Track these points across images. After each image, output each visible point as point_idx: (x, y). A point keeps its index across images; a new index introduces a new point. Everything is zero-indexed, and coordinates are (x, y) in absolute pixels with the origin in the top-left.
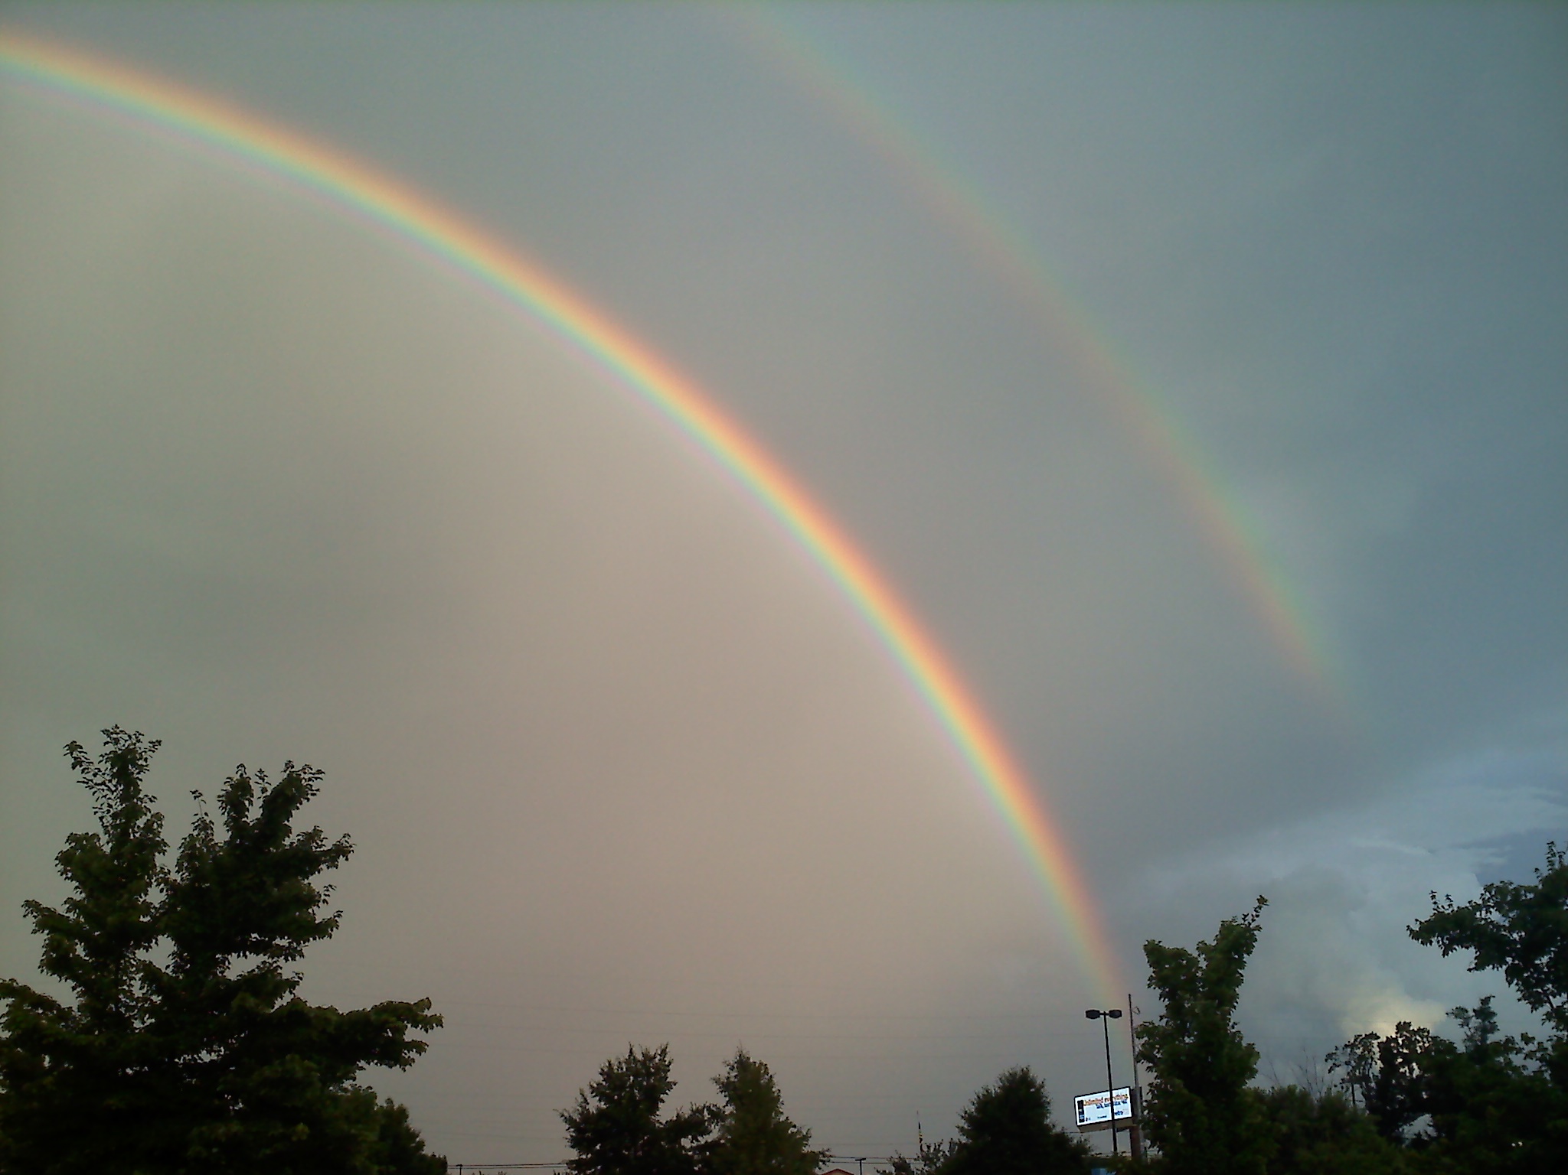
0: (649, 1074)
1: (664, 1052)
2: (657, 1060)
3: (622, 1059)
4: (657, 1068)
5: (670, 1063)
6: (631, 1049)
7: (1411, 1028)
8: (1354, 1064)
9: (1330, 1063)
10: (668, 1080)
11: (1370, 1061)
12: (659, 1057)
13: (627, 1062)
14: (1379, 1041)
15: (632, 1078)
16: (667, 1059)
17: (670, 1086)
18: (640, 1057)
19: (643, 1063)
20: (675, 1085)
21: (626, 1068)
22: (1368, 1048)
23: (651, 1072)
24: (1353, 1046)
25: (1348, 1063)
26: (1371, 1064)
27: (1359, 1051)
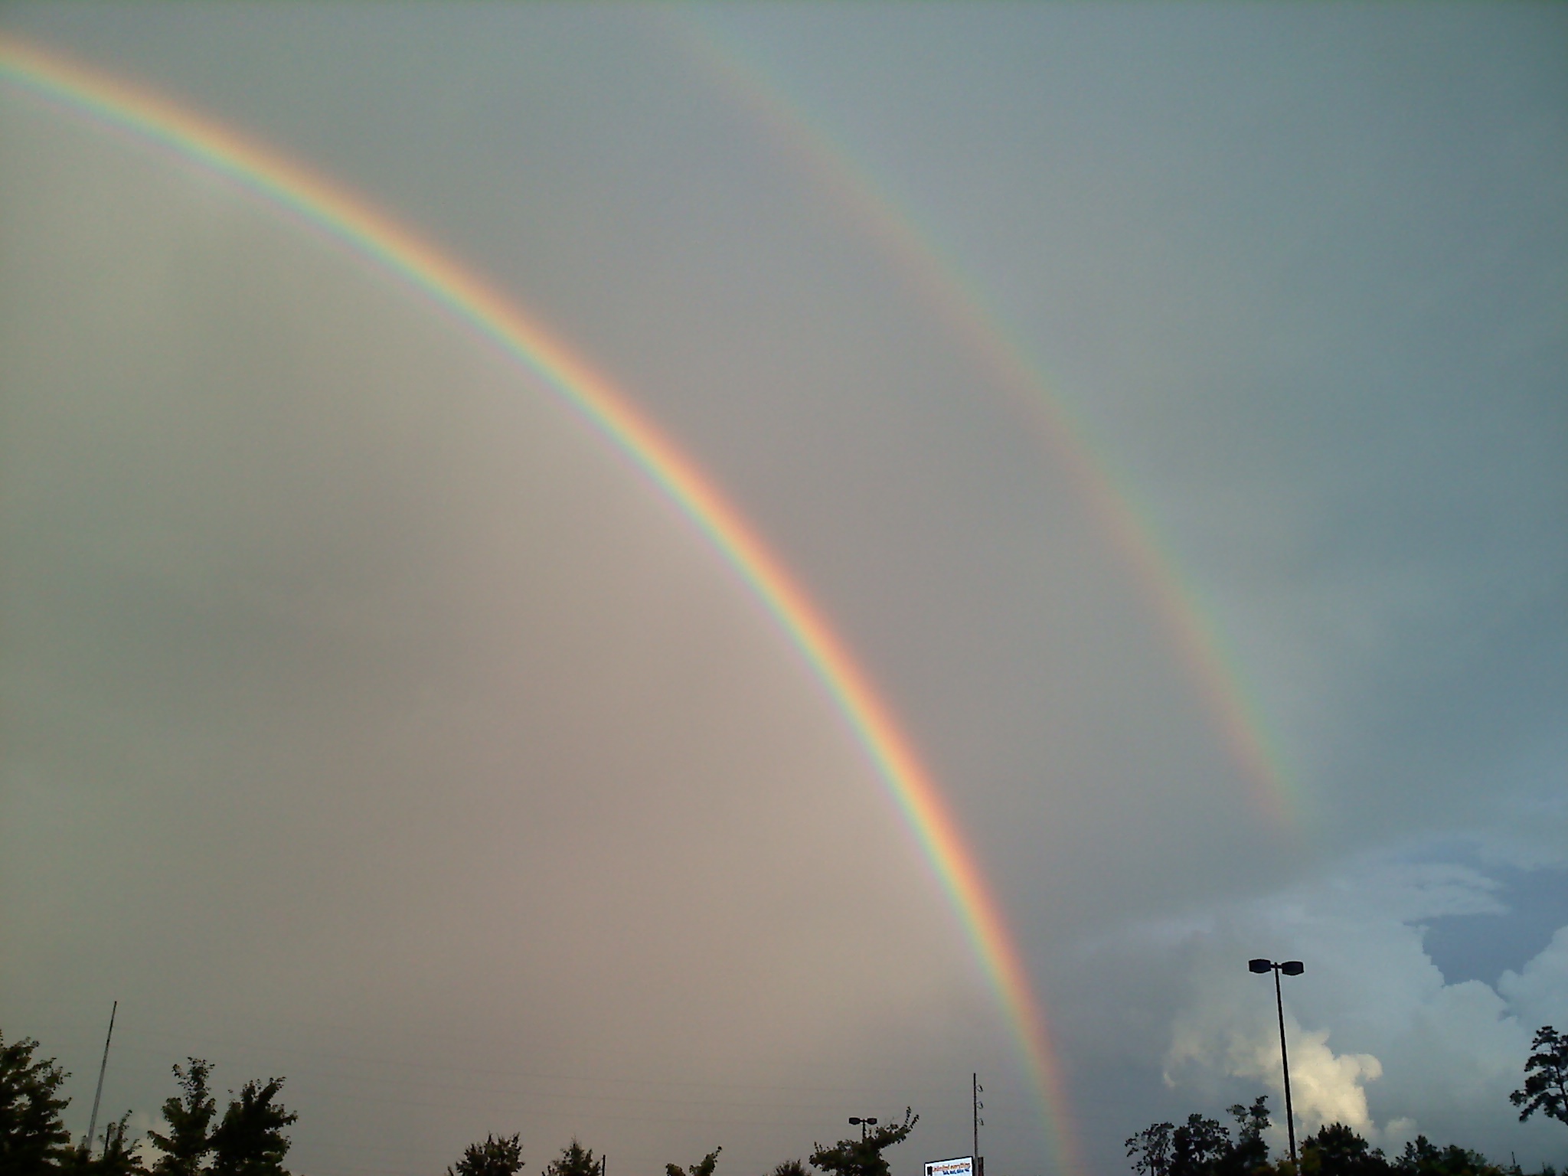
0: (503, 1157)
1: (516, 1139)
2: (510, 1146)
3: (482, 1145)
4: (509, 1151)
5: (520, 1148)
6: (490, 1137)
7: (1202, 1120)
8: (1150, 1149)
9: (1130, 1147)
10: (519, 1161)
11: (1164, 1147)
12: (511, 1143)
13: (486, 1146)
14: (1175, 1129)
15: (489, 1159)
16: (518, 1145)
17: (519, 1165)
18: (497, 1143)
19: (499, 1147)
20: (523, 1164)
21: (485, 1152)
22: (1164, 1136)
23: (504, 1154)
24: (1150, 1133)
25: (1144, 1148)
26: (1165, 1150)
27: (1156, 1139)
